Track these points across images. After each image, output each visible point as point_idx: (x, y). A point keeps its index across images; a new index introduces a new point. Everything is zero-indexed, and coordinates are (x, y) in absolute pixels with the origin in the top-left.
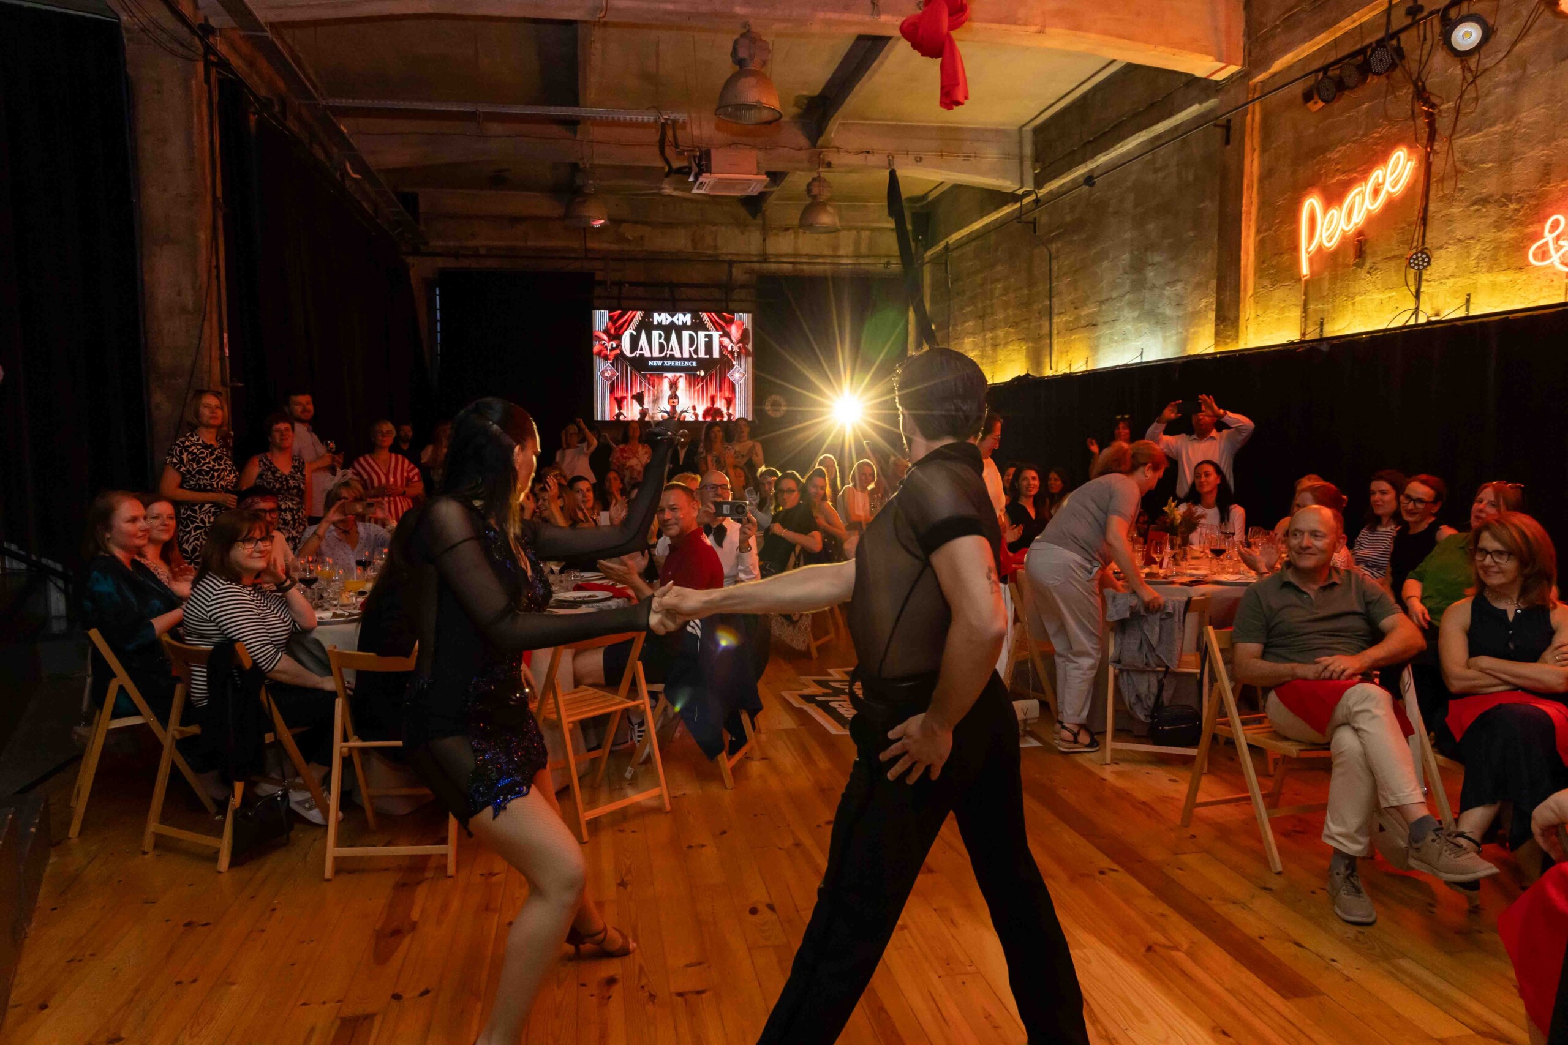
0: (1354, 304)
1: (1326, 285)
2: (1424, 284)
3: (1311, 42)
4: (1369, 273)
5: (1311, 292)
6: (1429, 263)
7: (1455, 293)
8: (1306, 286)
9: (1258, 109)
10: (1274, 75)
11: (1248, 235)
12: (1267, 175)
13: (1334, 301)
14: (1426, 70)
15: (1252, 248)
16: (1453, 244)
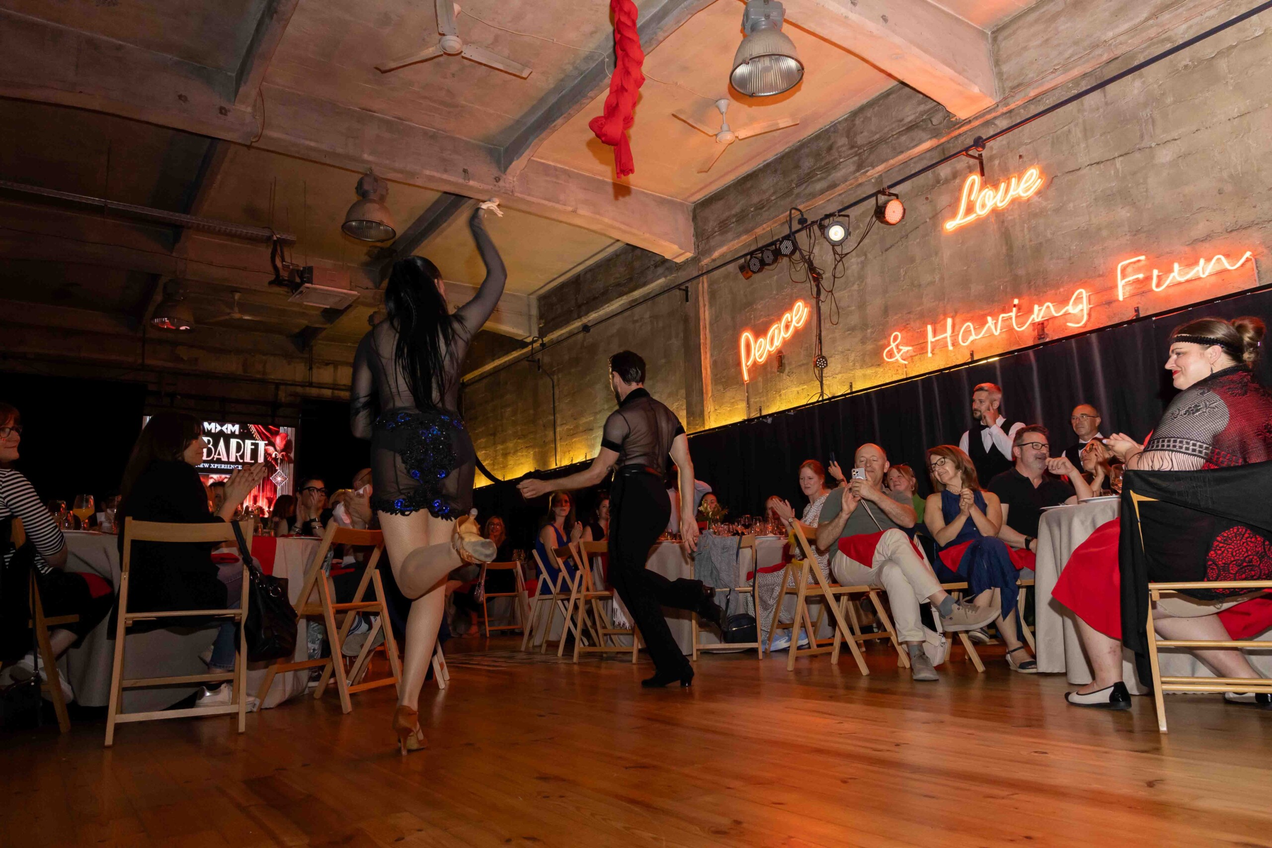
0: (780, 395)
1: (760, 385)
2: (824, 379)
3: (737, 240)
4: (788, 375)
5: (750, 390)
6: (827, 364)
7: (842, 383)
8: (748, 387)
9: (705, 280)
10: (715, 260)
11: (706, 358)
12: (715, 320)
13: (767, 395)
14: (812, 255)
15: (708, 366)
16: (838, 354)
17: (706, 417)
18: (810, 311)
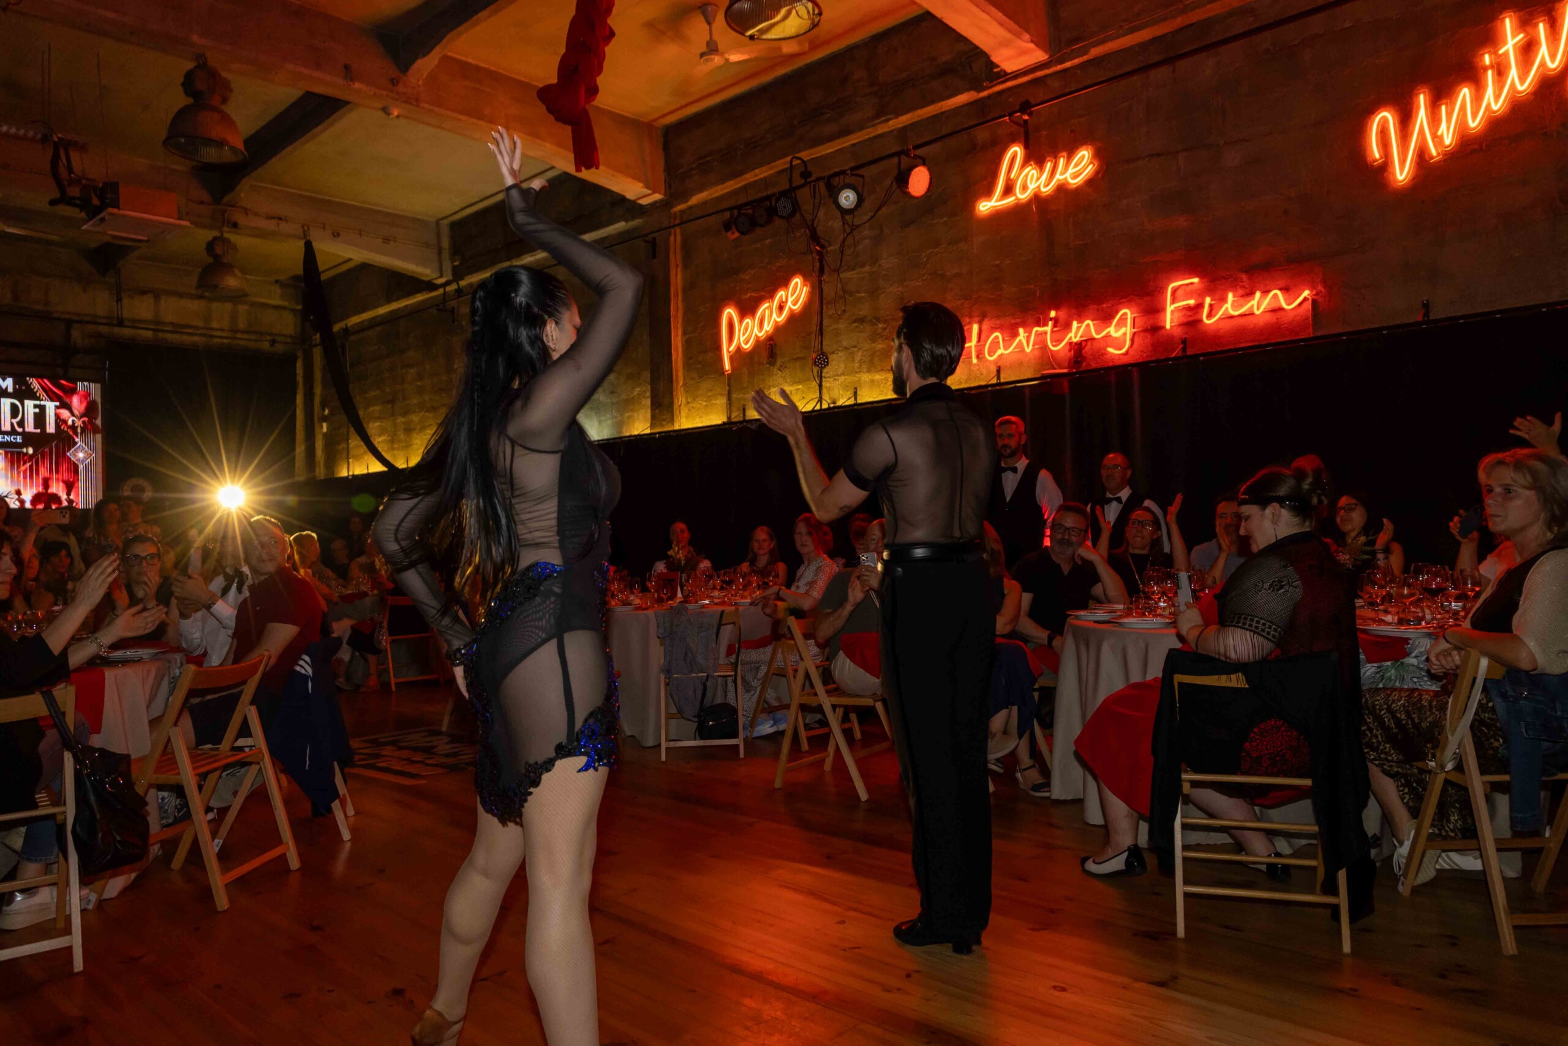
1: (745, 378)
2: (823, 379)
3: (723, 186)
4: (779, 370)
5: (733, 384)
6: (828, 362)
7: (846, 388)
8: (729, 379)
9: (678, 233)
10: (690, 208)
11: (677, 336)
12: (689, 287)
14: (817, 220)
15: (680, 345)
16: (842, 351)
17: (676, 412)
18: (809, 292)
